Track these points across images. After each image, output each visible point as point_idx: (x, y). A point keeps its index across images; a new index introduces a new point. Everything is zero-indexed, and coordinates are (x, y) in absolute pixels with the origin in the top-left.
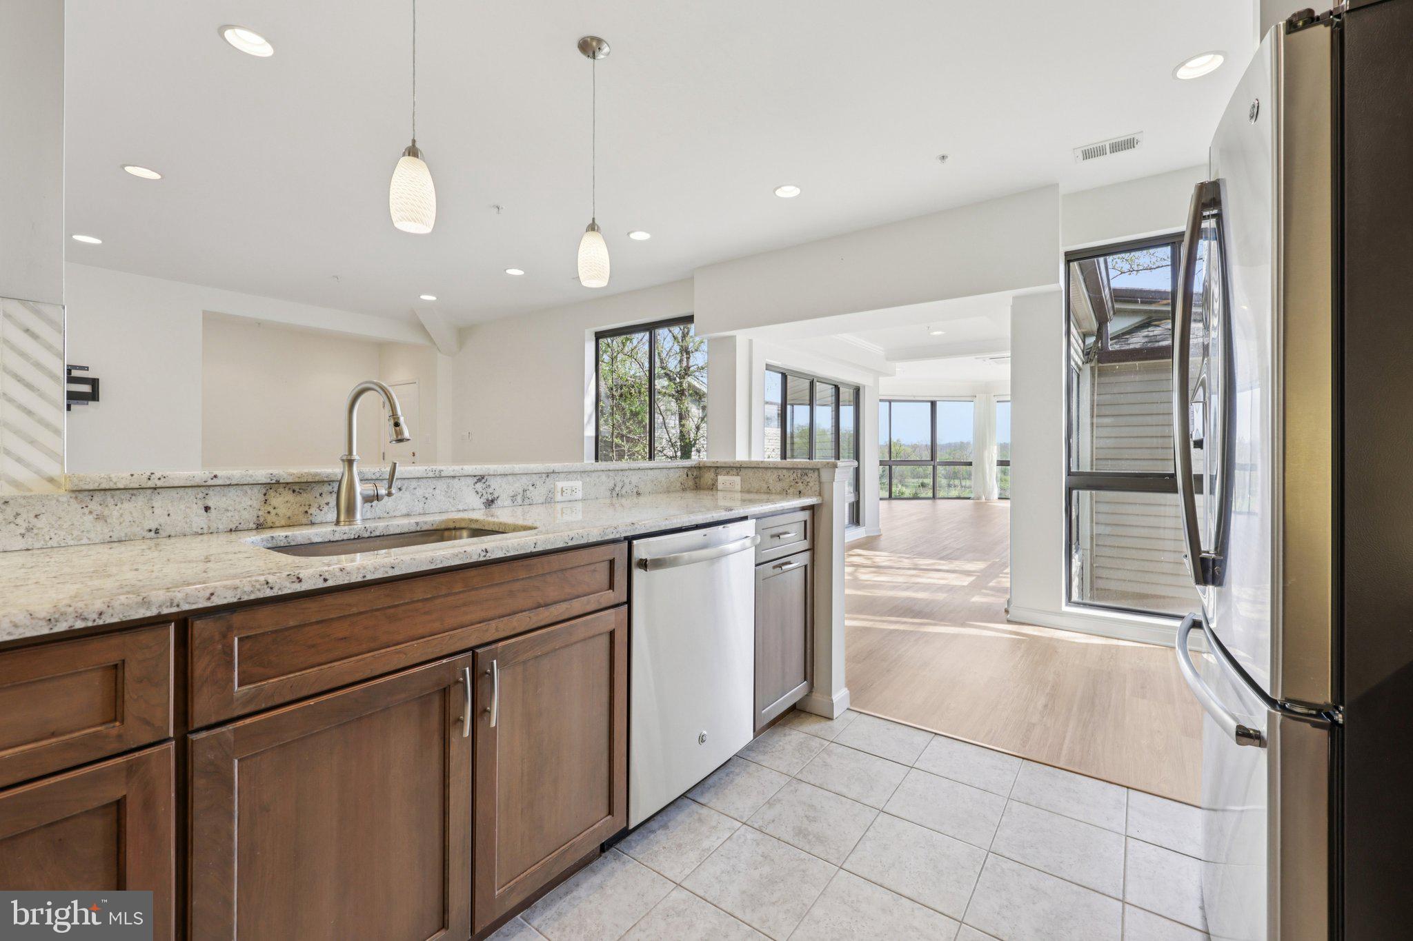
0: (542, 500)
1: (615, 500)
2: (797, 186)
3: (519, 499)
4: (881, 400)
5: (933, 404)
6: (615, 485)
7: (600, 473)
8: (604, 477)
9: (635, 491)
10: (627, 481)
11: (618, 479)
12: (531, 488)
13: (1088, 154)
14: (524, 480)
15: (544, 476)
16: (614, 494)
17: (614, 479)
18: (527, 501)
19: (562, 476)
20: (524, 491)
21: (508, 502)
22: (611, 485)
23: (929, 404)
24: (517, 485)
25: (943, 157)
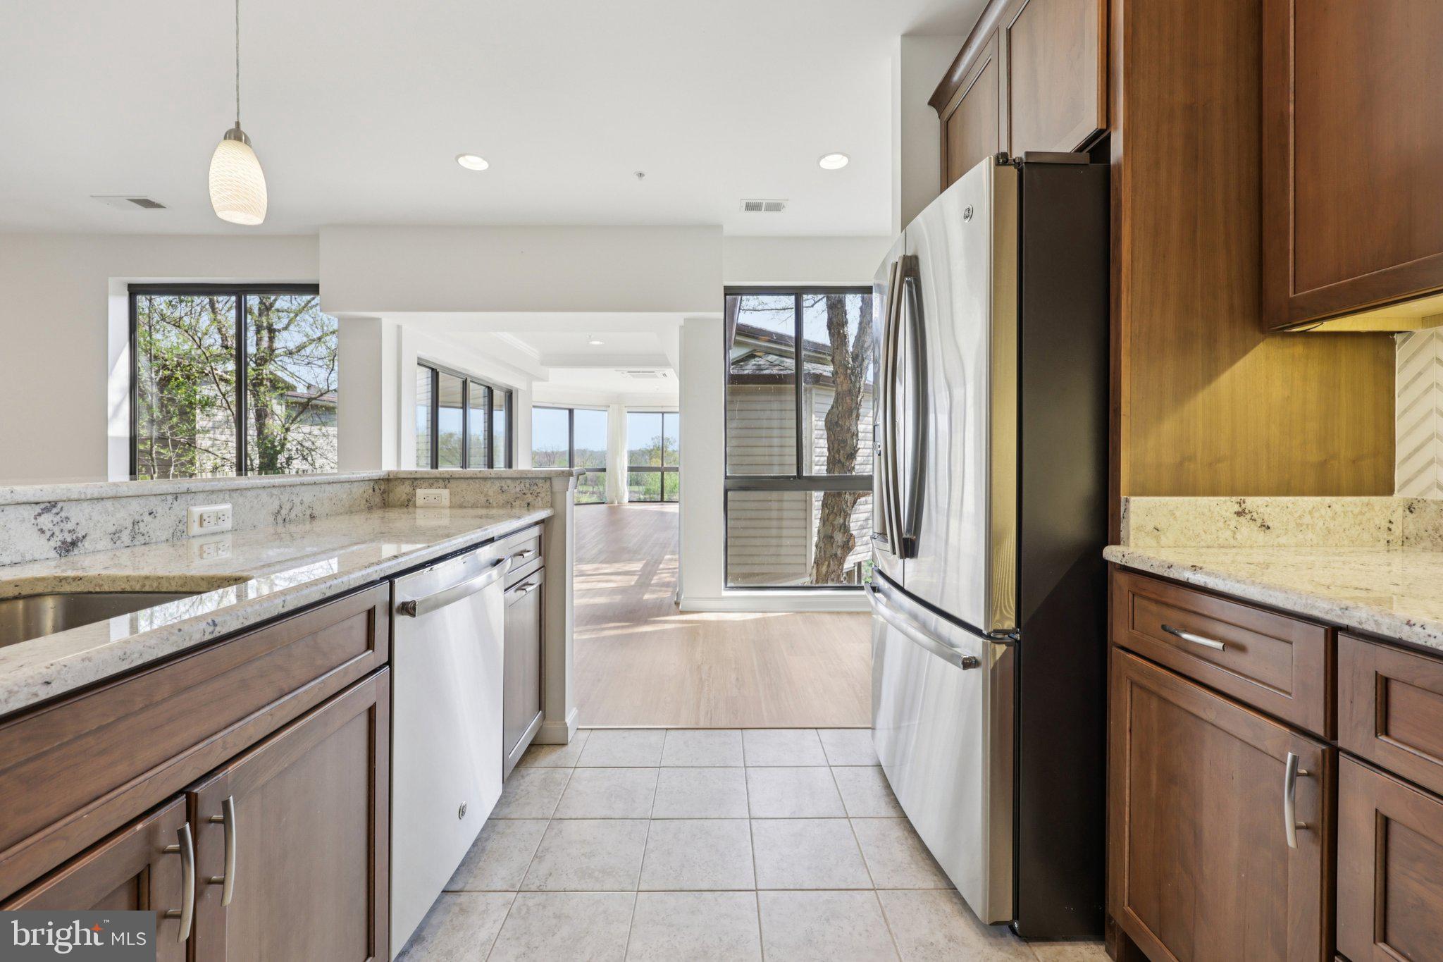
0: (166, 534)
1: (280, 529)
2: (484, 159)
3: (125, 536)
4: (534, 407)
5: (571, 411)
6: (281, 507)
7: (260, 491)
8: (264, 496)
9: (308, 513)
10: (297, 501)
11: (285, 498)
12: (147, 518)
13: (750, 207)
14: (135, 506)
15: (170, 498)
16: (280, 520)
17: (280, 499)
18: (141, 539)
19: (201, 497)
20: (135, 523)
21: (105, 543)
22: (276, 506)
23: (567, 412)
24: (118, 515)
25: (641, 175)
